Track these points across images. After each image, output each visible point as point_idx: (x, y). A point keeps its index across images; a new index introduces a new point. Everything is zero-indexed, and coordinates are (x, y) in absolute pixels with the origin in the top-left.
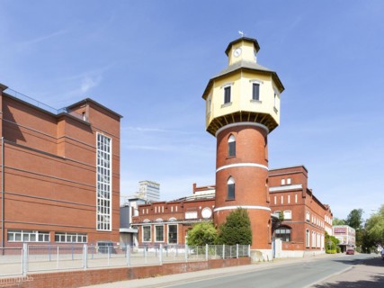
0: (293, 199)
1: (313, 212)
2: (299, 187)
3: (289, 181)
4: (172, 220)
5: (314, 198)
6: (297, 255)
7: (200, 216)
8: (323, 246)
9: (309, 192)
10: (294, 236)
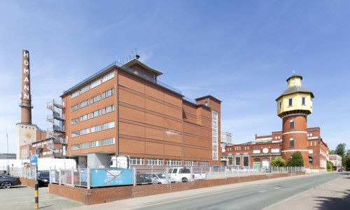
0: (313, 143)
1: (323, 150)
2: (317, 138)
3: (311, 135)
4: (246, 154)
5: (323, 143)
6: (316, 171)
7: (262, 152)
8: (325, 167)
9: (321, 140)
10: (314, 162)
